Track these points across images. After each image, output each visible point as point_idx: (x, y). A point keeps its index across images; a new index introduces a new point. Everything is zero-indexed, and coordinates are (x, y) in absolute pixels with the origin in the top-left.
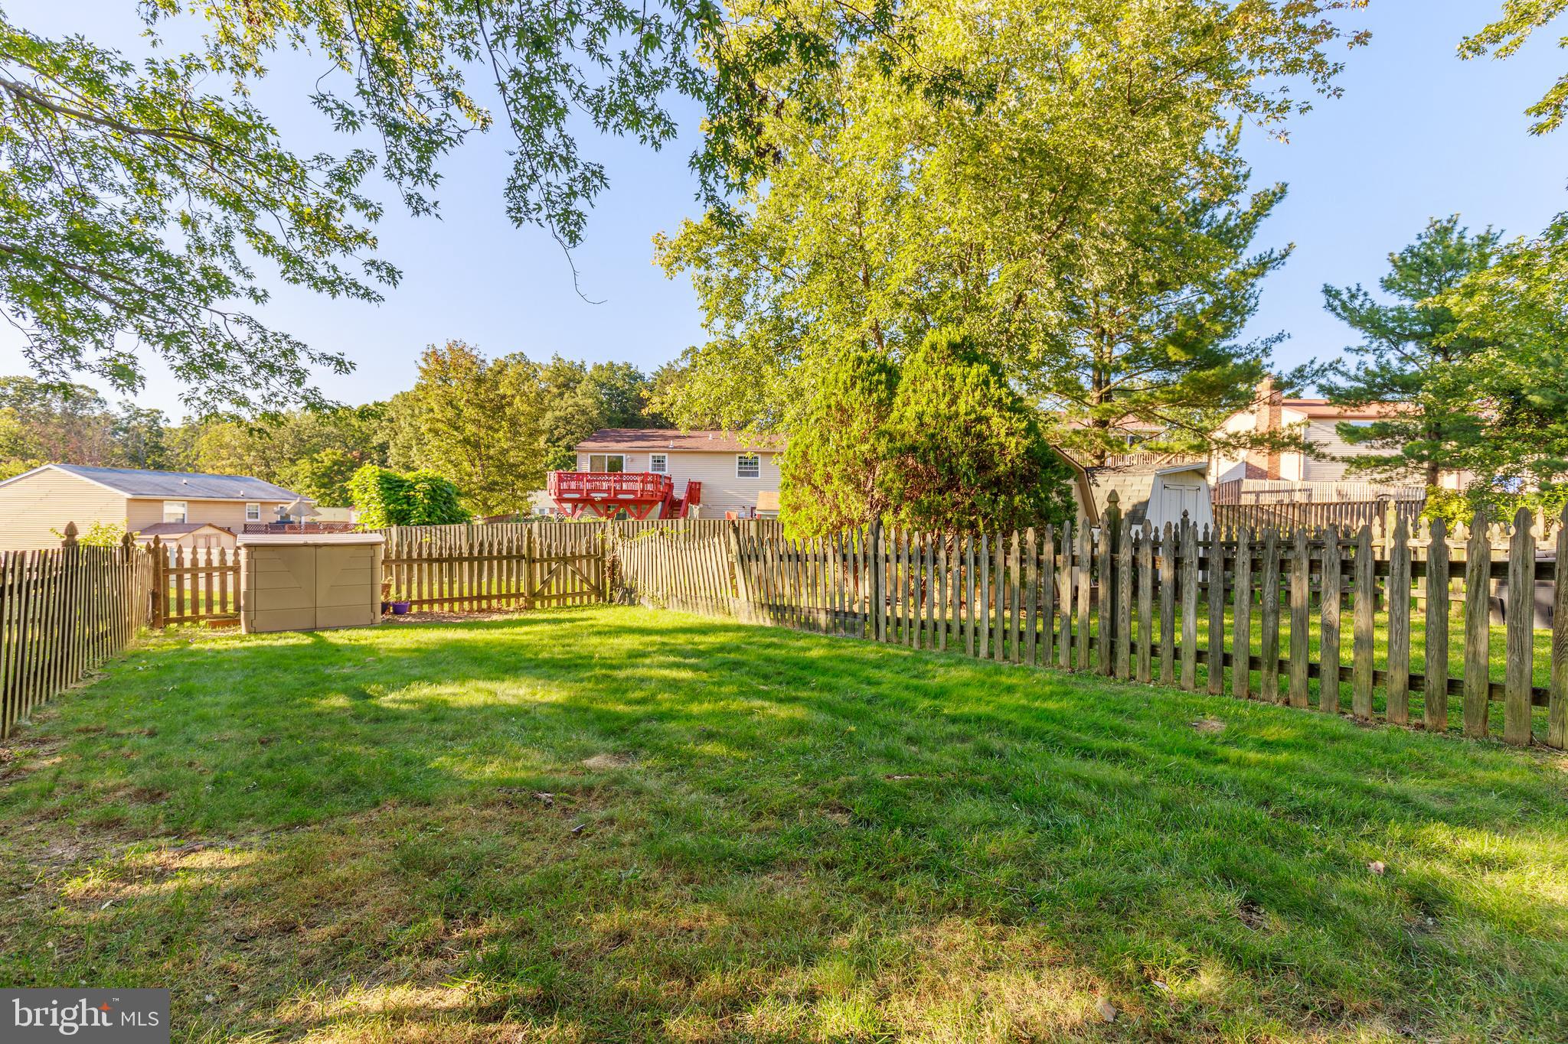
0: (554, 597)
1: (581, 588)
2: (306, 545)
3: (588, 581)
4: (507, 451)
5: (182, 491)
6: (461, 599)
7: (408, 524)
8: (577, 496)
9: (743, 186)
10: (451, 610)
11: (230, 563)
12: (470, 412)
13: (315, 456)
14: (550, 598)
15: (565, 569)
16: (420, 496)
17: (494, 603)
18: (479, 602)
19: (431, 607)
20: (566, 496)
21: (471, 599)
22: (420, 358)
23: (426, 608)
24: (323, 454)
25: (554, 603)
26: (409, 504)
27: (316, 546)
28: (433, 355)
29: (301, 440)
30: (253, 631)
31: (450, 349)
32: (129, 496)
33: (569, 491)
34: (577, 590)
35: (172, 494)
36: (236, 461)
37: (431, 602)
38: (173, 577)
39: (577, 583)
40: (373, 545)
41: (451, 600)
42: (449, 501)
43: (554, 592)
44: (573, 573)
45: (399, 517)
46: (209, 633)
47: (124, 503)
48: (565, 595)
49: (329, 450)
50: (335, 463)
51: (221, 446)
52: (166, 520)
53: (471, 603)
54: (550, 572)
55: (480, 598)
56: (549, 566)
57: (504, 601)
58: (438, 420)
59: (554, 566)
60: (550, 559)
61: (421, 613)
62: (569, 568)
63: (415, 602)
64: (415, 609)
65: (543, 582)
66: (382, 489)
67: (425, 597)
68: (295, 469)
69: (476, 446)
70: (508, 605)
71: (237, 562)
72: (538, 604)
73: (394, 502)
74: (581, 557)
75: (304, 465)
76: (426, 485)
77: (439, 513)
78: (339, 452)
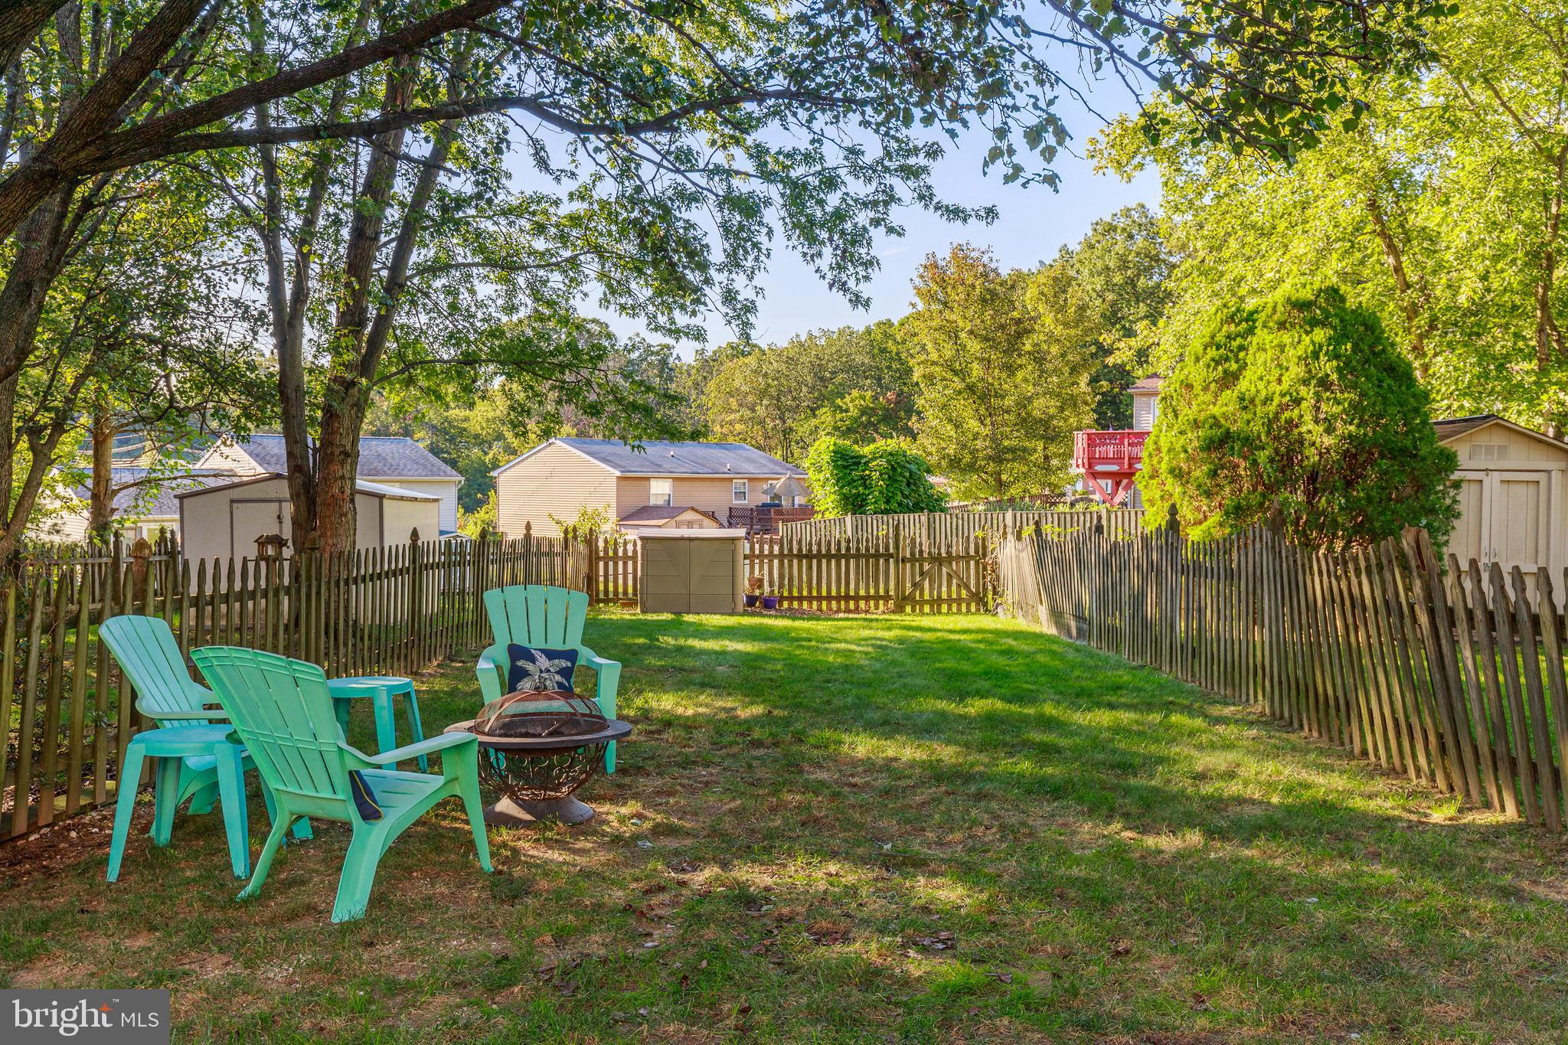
0: (927, 602)
1: (959, 593)
2: (682, 539)
3: (967, 587)
4: (1030, 399)
5: (667, 466)
6: (829, 598)
7: (864, 513)
8: (1115, 468)
9: (867, 278)
10: (820, 609)
11: (630, 554)
12: (974, 346)
13: (839, 401)
14: (923, 603)
15: (940, 570)
16: (875, 475)
17: (862, 604)
18: (847, 602)
19: (801, 604)
20: (1099, 468)
21: (838, 598)
22: (915, 275)
23: (795, 604)
24: (848, 399)
25: (927, 609)
26: (866, 487)
27: (691, 539)
28: (932, 265)
29: (822, 379)
30: (643, 612)
31: (955, 256)
32: (618, 473)
33: (1105, 460)
34: (954, 596)
35: (658, 470)
36: (748, 414)
37: (800, 599)
38: (601, 564)
39: (954, 588)
40: (734, 540)
41: (819, 598)
42: (914, 481)
43: (927, 597)
44: (950, 576)
45: (854, 504)
46: (619, 610)
47: (613, 482)
48: (939, 601)
49: (855, 393)
50: (864, 411)
51: (730, 394)
52: (653, 502)
53: (839, 602)
54: (922, 574)
55: (847, 598)
56: (921, 566)
57: (872, 603)
58: (934, 363)
59: (926, 566)
60: (922, 559)
61: (790, 609)
62: (944, 570)
63: (787, 598)
64: (786, 604)
65: (914, 585)
66: (836, 467)
67: (795, 594)
68: (814, 422)
69: (984, 398)
70: (877, 608)
71: (635, 551)
72: (908, 609)
73: (849, 484)
74: (958, 557)
75: (825, 415)
76: (883, 462)
77: (899, 498)
78: (869, 394)
